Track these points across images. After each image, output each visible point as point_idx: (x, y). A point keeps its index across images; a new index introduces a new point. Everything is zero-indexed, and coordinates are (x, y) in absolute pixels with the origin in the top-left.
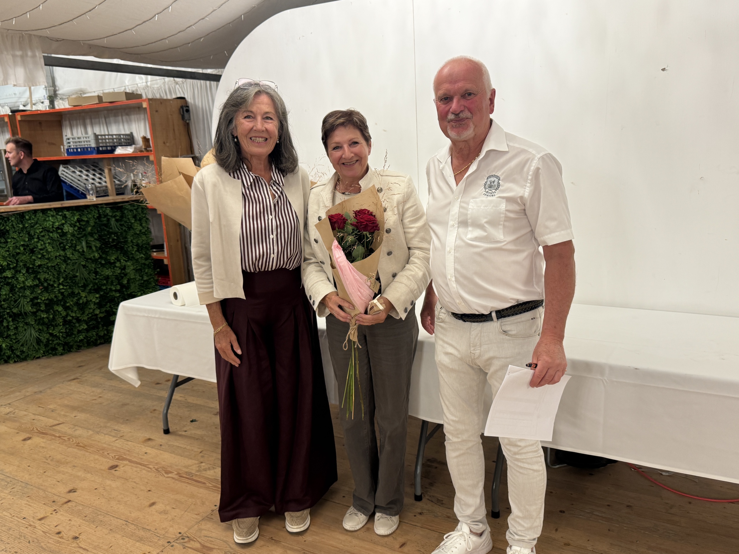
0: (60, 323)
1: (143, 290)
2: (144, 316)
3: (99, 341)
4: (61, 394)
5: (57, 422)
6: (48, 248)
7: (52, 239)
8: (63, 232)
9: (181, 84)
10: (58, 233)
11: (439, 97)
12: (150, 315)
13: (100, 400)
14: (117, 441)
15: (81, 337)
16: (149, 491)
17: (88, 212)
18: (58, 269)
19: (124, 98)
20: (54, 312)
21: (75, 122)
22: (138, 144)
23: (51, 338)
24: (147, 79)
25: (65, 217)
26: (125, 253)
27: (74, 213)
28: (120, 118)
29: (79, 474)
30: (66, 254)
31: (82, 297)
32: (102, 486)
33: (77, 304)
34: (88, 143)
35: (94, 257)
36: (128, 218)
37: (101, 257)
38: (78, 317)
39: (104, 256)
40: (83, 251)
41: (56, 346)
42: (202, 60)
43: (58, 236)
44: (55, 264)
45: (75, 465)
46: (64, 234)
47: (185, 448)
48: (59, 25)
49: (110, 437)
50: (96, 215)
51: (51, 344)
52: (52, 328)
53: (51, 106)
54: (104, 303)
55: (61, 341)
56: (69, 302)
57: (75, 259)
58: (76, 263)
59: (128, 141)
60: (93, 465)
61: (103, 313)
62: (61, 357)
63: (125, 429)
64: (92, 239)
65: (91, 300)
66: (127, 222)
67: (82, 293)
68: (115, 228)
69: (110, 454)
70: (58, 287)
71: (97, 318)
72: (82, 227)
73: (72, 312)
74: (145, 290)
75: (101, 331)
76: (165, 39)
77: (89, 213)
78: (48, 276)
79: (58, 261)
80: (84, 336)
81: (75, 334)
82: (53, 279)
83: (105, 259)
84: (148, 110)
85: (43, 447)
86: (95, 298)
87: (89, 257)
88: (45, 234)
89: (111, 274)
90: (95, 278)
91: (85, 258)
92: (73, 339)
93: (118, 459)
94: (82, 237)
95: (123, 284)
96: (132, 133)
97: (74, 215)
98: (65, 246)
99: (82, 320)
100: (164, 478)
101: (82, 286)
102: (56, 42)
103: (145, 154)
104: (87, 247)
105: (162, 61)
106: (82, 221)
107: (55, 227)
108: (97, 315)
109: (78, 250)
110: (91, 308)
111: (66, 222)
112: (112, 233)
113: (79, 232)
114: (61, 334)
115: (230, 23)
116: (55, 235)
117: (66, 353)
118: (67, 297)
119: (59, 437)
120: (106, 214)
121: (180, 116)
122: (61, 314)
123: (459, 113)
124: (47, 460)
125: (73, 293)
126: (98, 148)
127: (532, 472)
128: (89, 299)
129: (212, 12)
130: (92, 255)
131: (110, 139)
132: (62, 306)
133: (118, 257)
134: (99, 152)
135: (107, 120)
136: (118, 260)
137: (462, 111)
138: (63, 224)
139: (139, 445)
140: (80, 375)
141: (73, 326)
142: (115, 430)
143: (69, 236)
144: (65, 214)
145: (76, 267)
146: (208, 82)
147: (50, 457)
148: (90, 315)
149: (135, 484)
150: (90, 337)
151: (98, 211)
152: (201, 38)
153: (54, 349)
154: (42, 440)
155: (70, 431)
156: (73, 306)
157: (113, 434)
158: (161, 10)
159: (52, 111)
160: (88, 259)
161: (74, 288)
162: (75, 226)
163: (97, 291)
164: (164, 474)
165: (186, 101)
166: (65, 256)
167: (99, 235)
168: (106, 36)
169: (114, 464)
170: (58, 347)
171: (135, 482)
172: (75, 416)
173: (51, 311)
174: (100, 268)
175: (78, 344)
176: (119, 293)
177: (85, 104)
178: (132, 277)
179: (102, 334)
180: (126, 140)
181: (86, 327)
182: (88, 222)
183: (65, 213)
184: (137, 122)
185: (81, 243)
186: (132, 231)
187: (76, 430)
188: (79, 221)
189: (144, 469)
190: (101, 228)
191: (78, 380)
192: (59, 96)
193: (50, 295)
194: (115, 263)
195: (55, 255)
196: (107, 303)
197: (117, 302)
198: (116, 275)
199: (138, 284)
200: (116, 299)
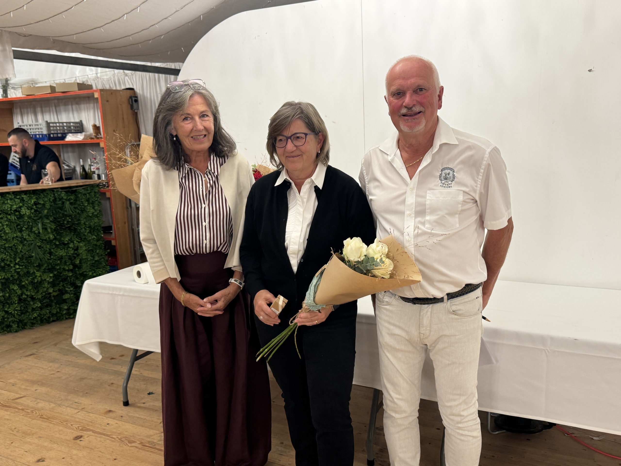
0: (16, 301)
1: (94, 270)
2: (108, 294)
3: (52, 319)
4: (20, 369)
5: (19, 396)
6: (6, 229)
7: (9, 220)
8: (20, 214)
9: (130, 76)
10: (16, 215)
11: (392, 92)
12: (114, 293)
13: (58, 375)
14: (79, 413)
15: (35, 315)
16: (115, 459)
17: (44, 195)
18: (14, 250)
19: (76, 89)
20: (10, 291)
21: (25, 110)
22: (87, 132)
23: (6, 316)
24: (97, 71)
25: (22, 200)
26: (78, 235)
27: (31, 197)
28: (70, 107)
29: (46, 444)
30: (22, 235)
31: (37, 276)
32: (69, 455)
33: (32, 283)
34: (40, 130)
35: (49, 238)
36: (82, 202)
37: (55, 239)
38: (33, 296)
39: (58, 237)
40: (39, 233)
41: (11, 323)
42: (159, 56)
43: (16, 218)
44: (12, 245)
45: (41, 436)
46: (21, 217)
47: (145, 419)
48: (35, 23)
49: (72, 409)
50: (52, 199)
51: (6, 321)
52: (8, 306)
53: (4, 95)
54: (58, 282)
55: (16, 318)
56: (24, 281)
57: (31, 240)
58: (32, 244)
59: (77, 129)
60: (58, 436)
61: (56, 291)
62: (16, 334)
63: (85, 401)
64: (48, 221)
65: (45, 280)
66: (81, 206)
67: (36, 272)
68: (69, 212)
69: (73, 425)
70: (14, 267)
71: (50, 296)
72: (38, 210)
73: (27, 290)
74: (96, 269)
75: (54, 308)
76: (129, 36)
77: (46, 197)
78: (5, 256)
79: (15, 242)
80: (38, 314)
81: (29, 312)
82: (9, 259)
83: (60, 240)
84: (100, 100)
85: (8, 420)
86: (49, 277)
87: (45, 238)
88: (4, 217)
89: (65, 254)
90: (49, 258)
91: (41, 239)
92: (28, 316)
93: (82, 430)
94: (38, 219)
95: (76, 264)
96: (81, 121)
97: (31, 198)
98: (23, 228)
99: (36, 298)
100: (128, 447)
101: (37, 265)
102: (24, 37)
103: (95, 141)
104: (43, 228)
105: (121, 56)
106: (39, 204)
107: (12, 209)
108: (50, 293)
109: (34, 231)
110: (45, 287)
111: (23, 205)
112: (66, 216)
113: (35, 214)
114: (16, 312)
115: (189, 23)
116: (13, 217)
117: (21, 330)
118: (22, 277)
119: (23, 410)
120: (61, 197)
121: (129, 106)
122: (16, 293)
123: (412, 107)
124: (13, 431)
125: (28, 272)
126: (49, 135)
127: (471, 438)
128: (43, 278)
129: (175, 12)
130: (47, 237)
131: (61, 126)
132: (18, 285)
134: (50, 139)
135: (57, 108)
136: (71, 241)
137: (414, 105)
138: (20, 207)
139: (101, 417)
140: (36, 351)
141: (28, 304)
142: (76, 403)
143: (26, 218)
144: (23, 198)
145: (32, 247)
146: (156, 75)
147: (15, 428)
148: (44, 294)
149: (101, 453)
150: (43, 315)
151: (54, 194)
152: (162, 35)
153: (9, 326)
154: (6, 413)
155: (32, 404)
156: (28, 285)
157: (75, 407)
158: (130, 11)
159: (5, 99)
160: (43, 240)
161: (30, 268)
162: (32, 209)
163: (50, 270)
164: (128, 443)
165: (134, 91)
166: (22, 237)
167: (54, 218)
168: (76, 33)
169: (78, 435)
170: (13, 324)
171: (100, 451)
172: (36, 390)
173: (7, 289)
174: (54, 248)
175: (32, 321)
176: (72, 273)
177: (38, 94)
178: (84, 258)
179: (54, 311)
180: (75, 127)
181: (40, 305)
182: (44, 205)
183: (23, 196)
184: (86, 111)
185: (38, 225)
186: (85, 215)
187: (38, 403)
188: (36, 204)
189: (108, 439)
190: (56, 211)
191: (35, 356)
192: (10, 85)
193: (6, 274)
194: (68, 244)
195: (12, 236)
196: (60, 281)
197: (69, 281)
198: (69, 256)
199: (90, 264)
200: (69, 278)
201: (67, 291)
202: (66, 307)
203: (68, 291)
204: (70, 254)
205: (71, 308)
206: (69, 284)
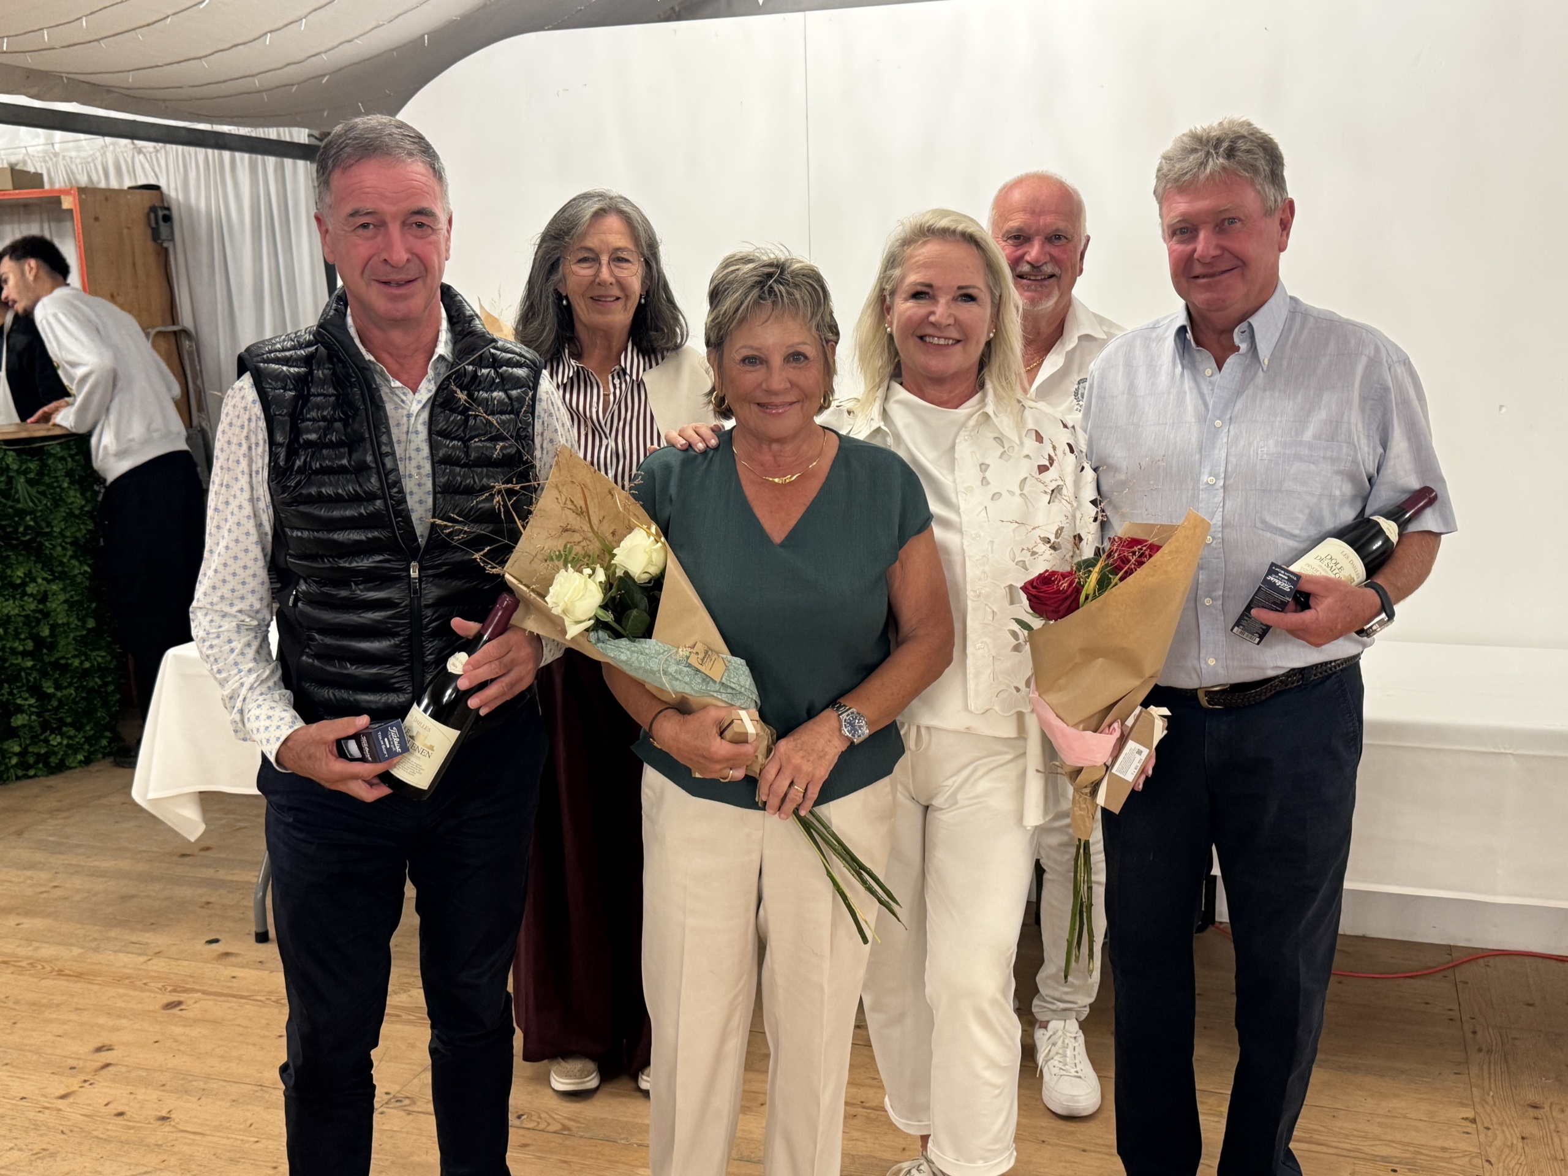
1: (85, 654)
9: (150, 153)
13: (58, 892)
14: (152, 962)
19: (9, 184)
24: (50, 136)
26: (47, 562)
29: (100, 1021)
32: (168, 1036)
36: (56, 477)
45: (79, 1007)
49: (130, 955)
60: (121, 1004)
63: (157, 940)
66: (54, 488)
68: (26, 502)
69: (149, 984)
74: (89, 653)
84: (77, 215)
89: (16, 611)
93: (174, 991)
95: (41, 637)
112: (24, 512)
119: (5, 962)
120: (4, 466)
121: (149, 231)
124: (4, 1002)
133: (30, 572)
136: (30, 577)
139: (211, 965)
142: (134, 943)
146: (226, 153)
147: (6, 997)
155: (22, 951)
157: (136, 951)
158: (280, 24)
165: (162, 193)
169: (171, 1000)
171: (239, 1025)
172: (18, 925)
176: (33, 660)
178: (60, 622)
186: (63, 511)
187: (38, 948)
189: (247, 1003)
194: (24, 584)
196: (3, 682)
197: (25, 681)
198: (27, 616)
199: (74, 639)
200: (23, 674)
201: (20, 705)
202: (17, 749)
203: (24, 706)
204: (29, 612)
205: (31, 749)
206: (25, 689)
